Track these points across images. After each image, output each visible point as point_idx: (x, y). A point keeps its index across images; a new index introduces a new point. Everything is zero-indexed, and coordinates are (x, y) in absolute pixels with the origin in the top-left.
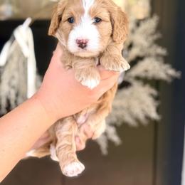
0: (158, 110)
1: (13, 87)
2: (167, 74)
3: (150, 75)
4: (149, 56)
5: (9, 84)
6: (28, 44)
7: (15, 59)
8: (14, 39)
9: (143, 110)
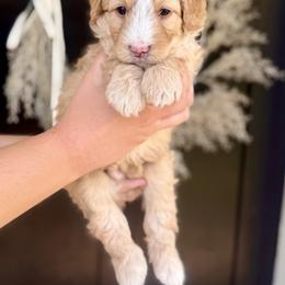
0: (249, 128)
1: (30, 83)
2: (265, 75)
3: (239, 74)
4: (240, 45)
5: (24, 77)
6: (53, 17)
7: (34, 39)
8: (33, 8)
9: (226, 127)
